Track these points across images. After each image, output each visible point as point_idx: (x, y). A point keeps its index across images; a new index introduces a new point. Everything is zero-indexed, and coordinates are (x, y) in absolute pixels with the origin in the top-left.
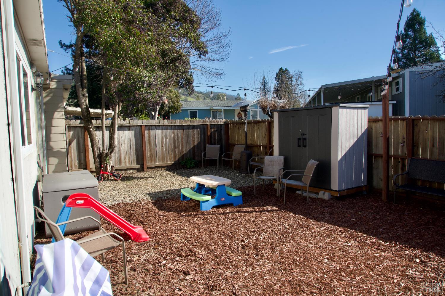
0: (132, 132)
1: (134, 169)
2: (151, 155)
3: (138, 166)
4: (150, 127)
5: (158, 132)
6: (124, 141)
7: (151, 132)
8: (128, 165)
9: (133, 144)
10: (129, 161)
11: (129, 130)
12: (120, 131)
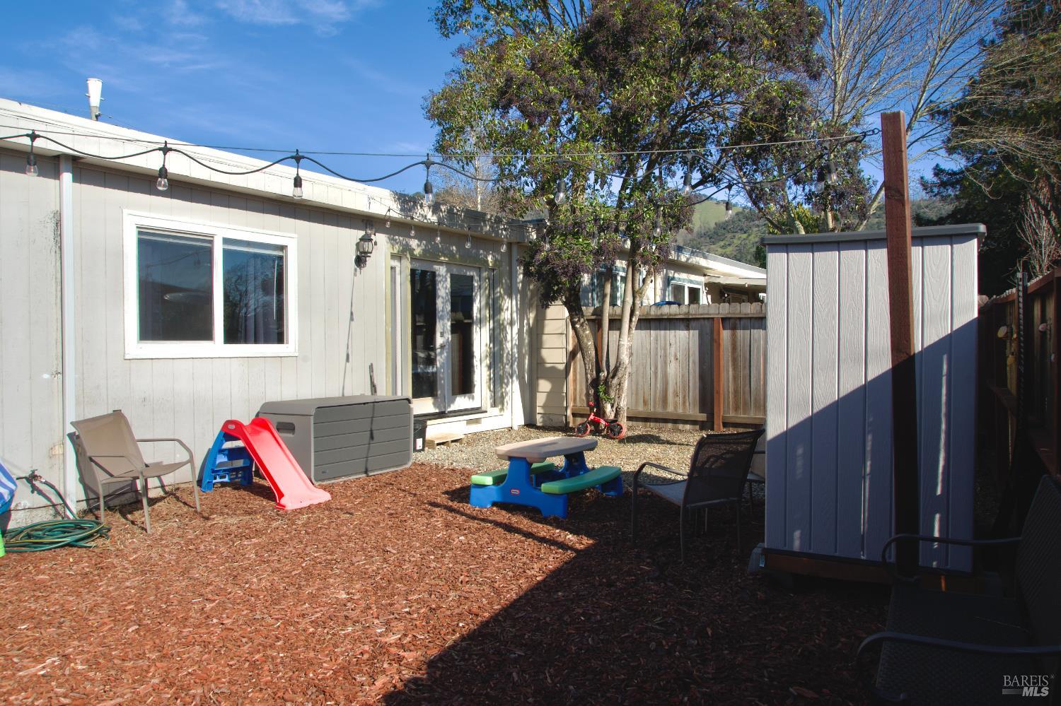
0: (694, 334)
1: (694, 422)
2: (736, 392)
3: (702, 417)
4: (738, 322)
5: (756, 336)
6: (676, 356)
7: (740, 333)
8: (680, 411)
9: (694, 362)
10: (684, 403)
11: (688, 328)
12: (668, 332)
